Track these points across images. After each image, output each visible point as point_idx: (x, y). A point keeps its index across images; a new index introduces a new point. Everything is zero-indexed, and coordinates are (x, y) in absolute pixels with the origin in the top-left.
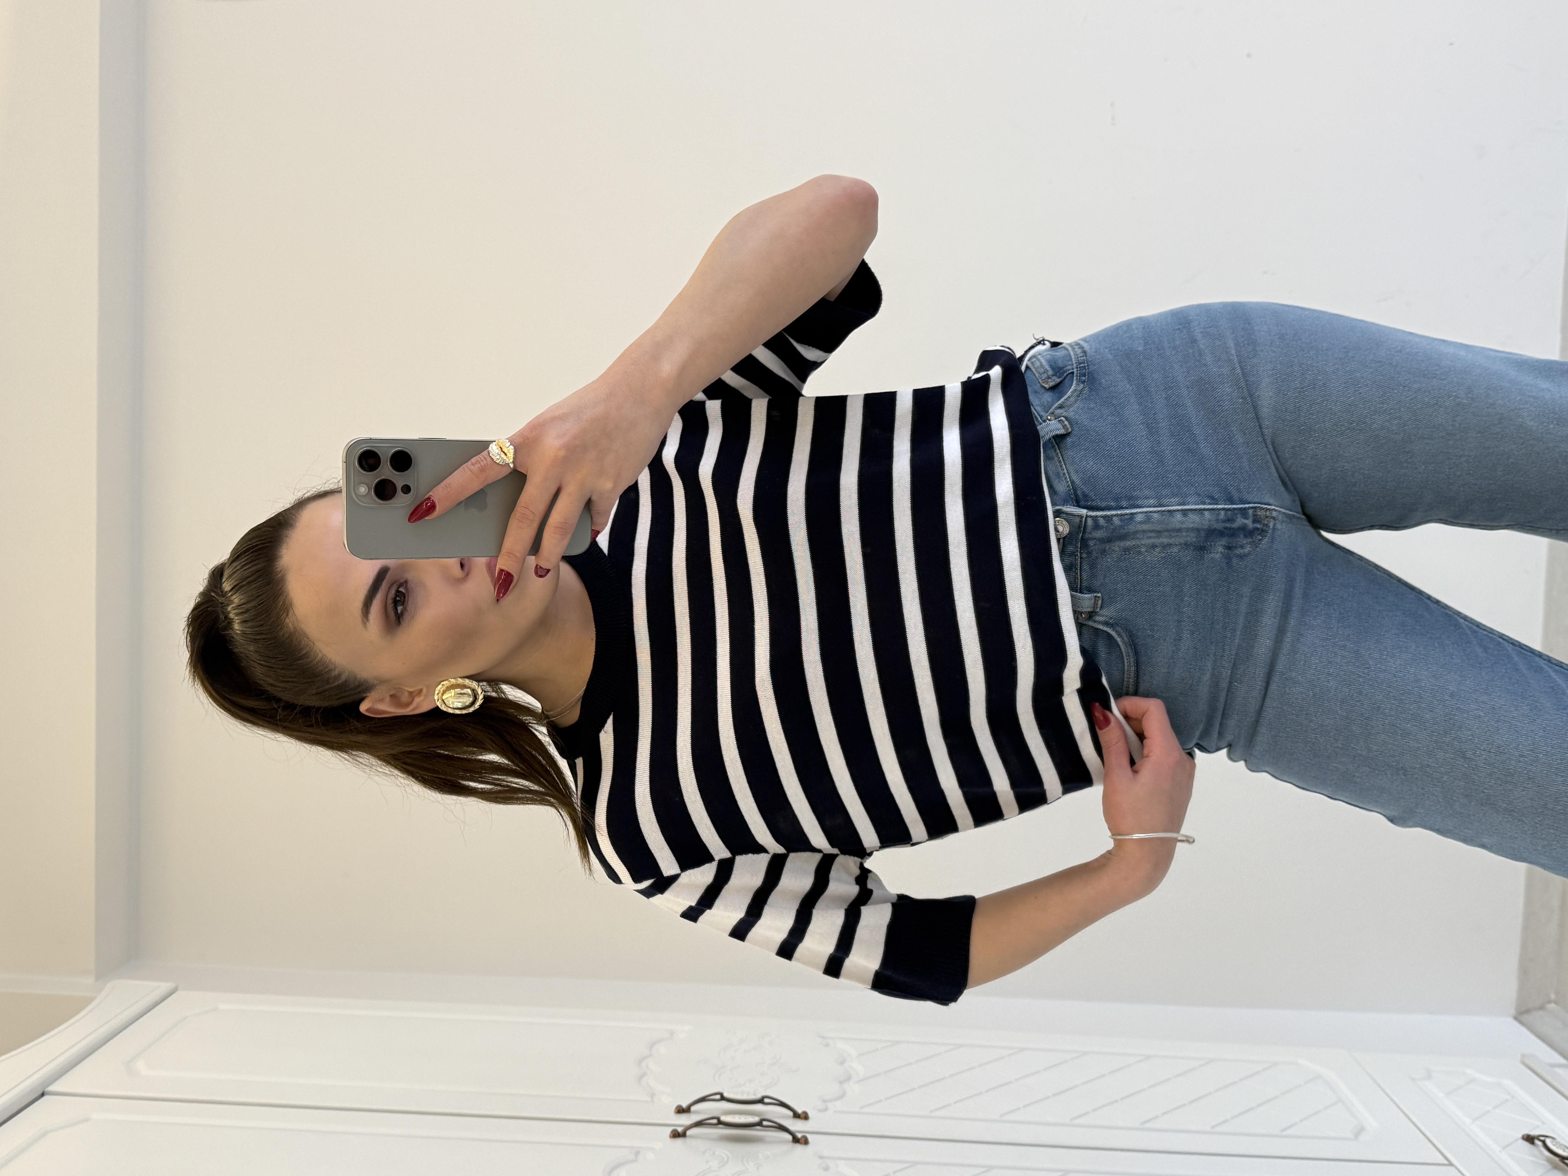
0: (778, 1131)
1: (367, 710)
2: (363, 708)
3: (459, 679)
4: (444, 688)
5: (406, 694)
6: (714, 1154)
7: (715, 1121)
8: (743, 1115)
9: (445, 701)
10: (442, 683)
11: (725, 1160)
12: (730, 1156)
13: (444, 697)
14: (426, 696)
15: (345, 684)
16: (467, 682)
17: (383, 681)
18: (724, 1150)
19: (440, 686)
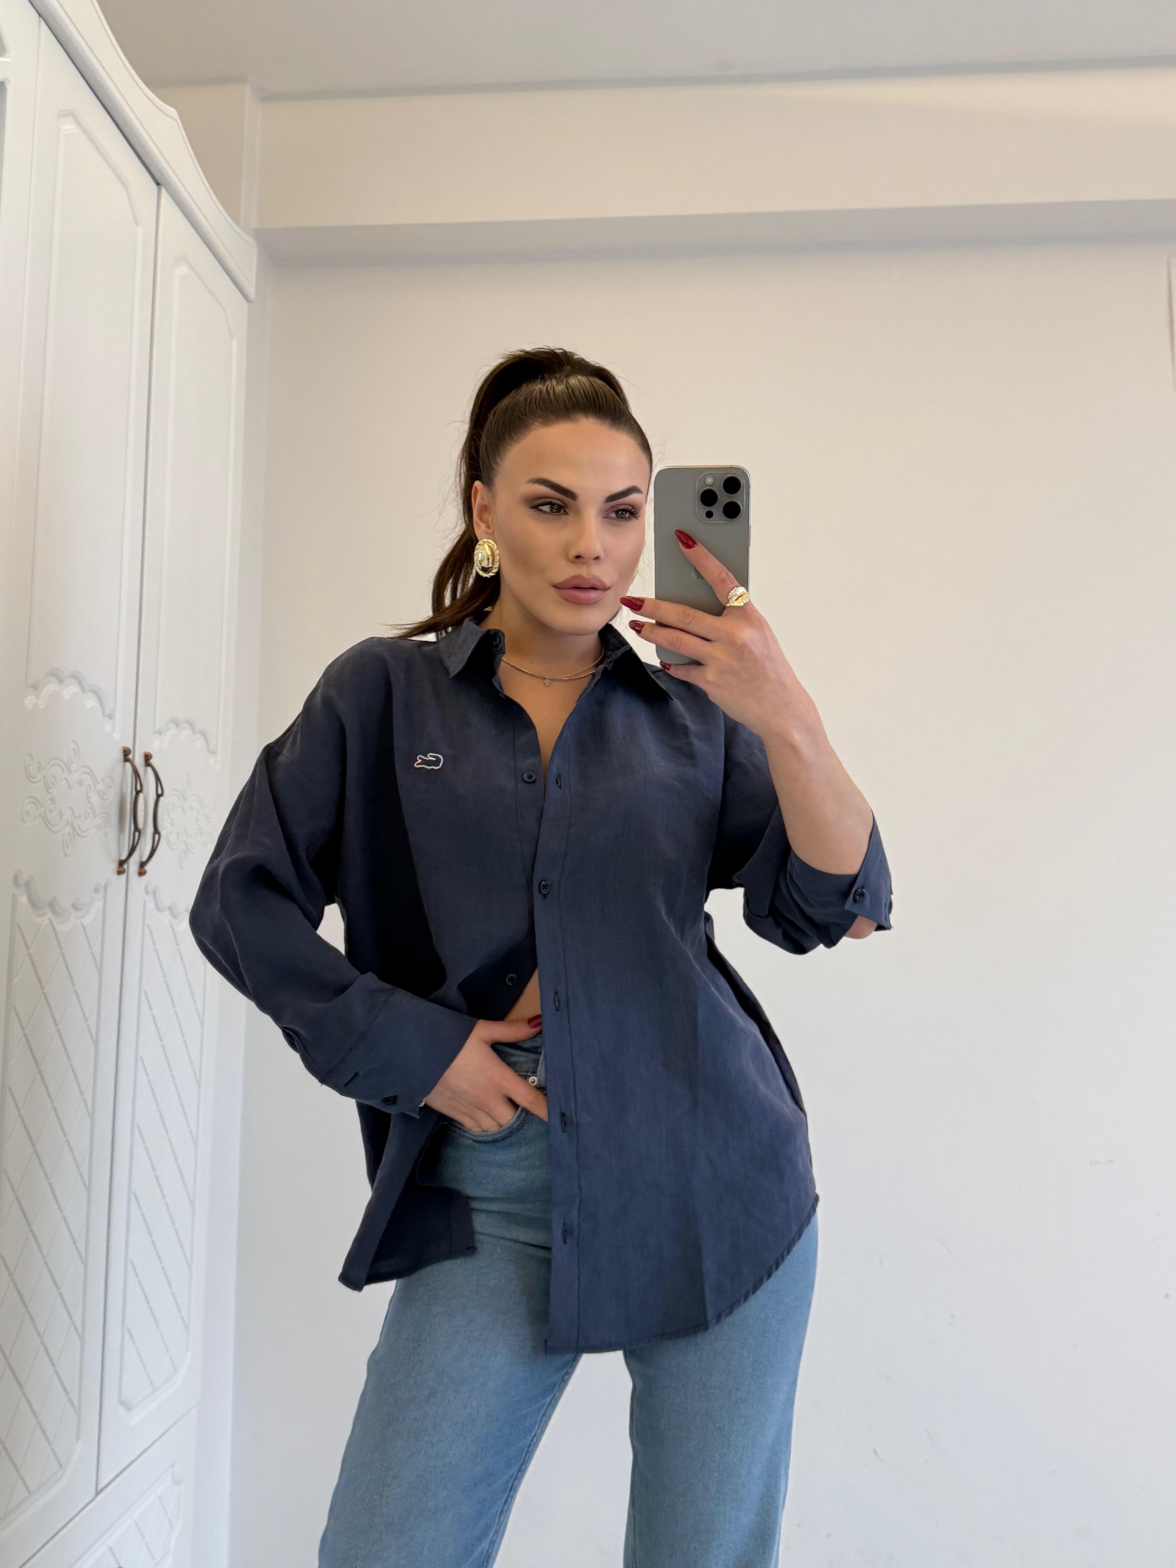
0: (129, 847)
1: (476, 487)
2: (478, 484)
3: (499, 558)
4: (492, 546)
6: (110, 787)
7: (138, 788)
8: (144, 814)
9: (483, 547)
10: (495, 544)
11: (104, 797)
12: (107, 802)
15: (491, 468)
17: (494, 498)
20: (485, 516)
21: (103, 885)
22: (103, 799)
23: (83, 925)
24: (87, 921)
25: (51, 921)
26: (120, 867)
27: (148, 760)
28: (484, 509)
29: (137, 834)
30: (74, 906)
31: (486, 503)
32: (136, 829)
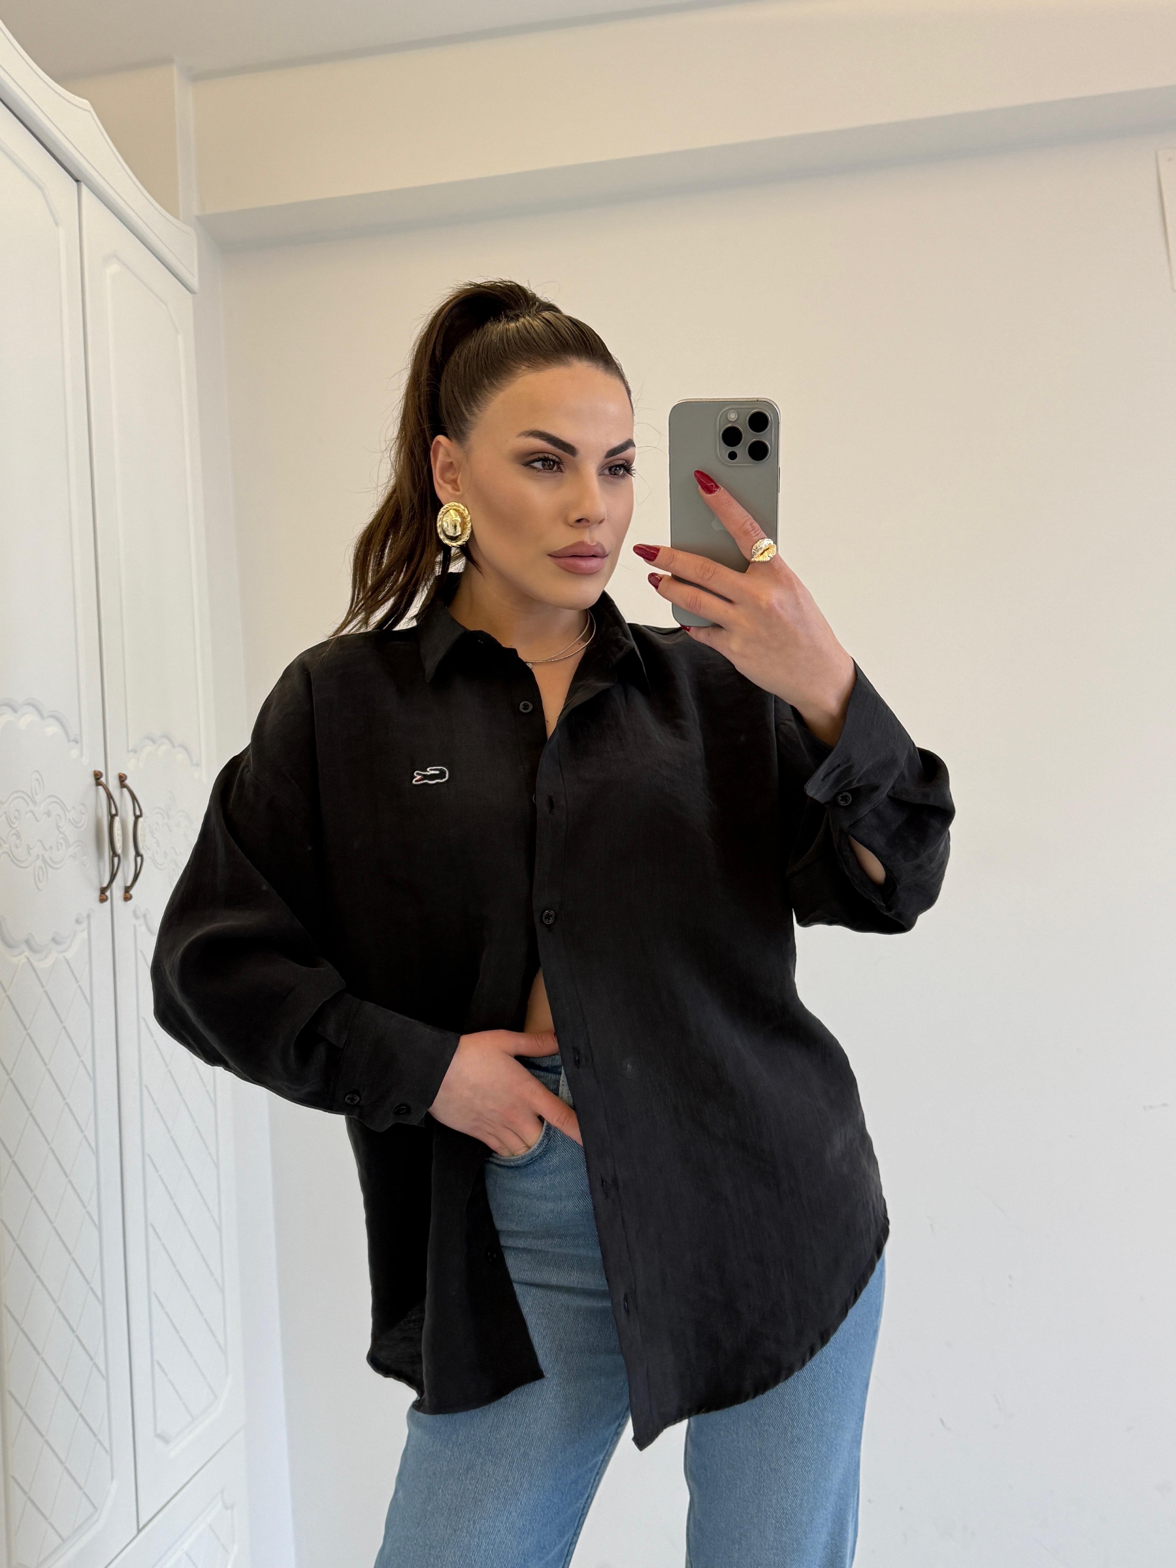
0: (110, 873)
1: (438, 442)
2: (441, 438)
3: (470, 524)
4: (461, 511)
5: (453, 477)
6: (82, 814)
7: (114, 811)
8: (122, 838)
9: (448, 513)
10: (466, 509)
11: (77, 825)
12: (83, 829)
13: (452, 511)
14: (452, 495)
15: (464, 419)
16: (468, 532)
17: (467, 454)
18: (87, 823)
19: (463, 507)
20: (449, 475)
21: (85, 915)
22: (76, 827)
23: (67, 960)
24: (69, 955)
25: (28, 959)
26: (103, 895)
27: (123, 781)
28: (449, 467)
29: (116, 859)
30: (54, 940)
31: (452, 460)
32: (114, 853)
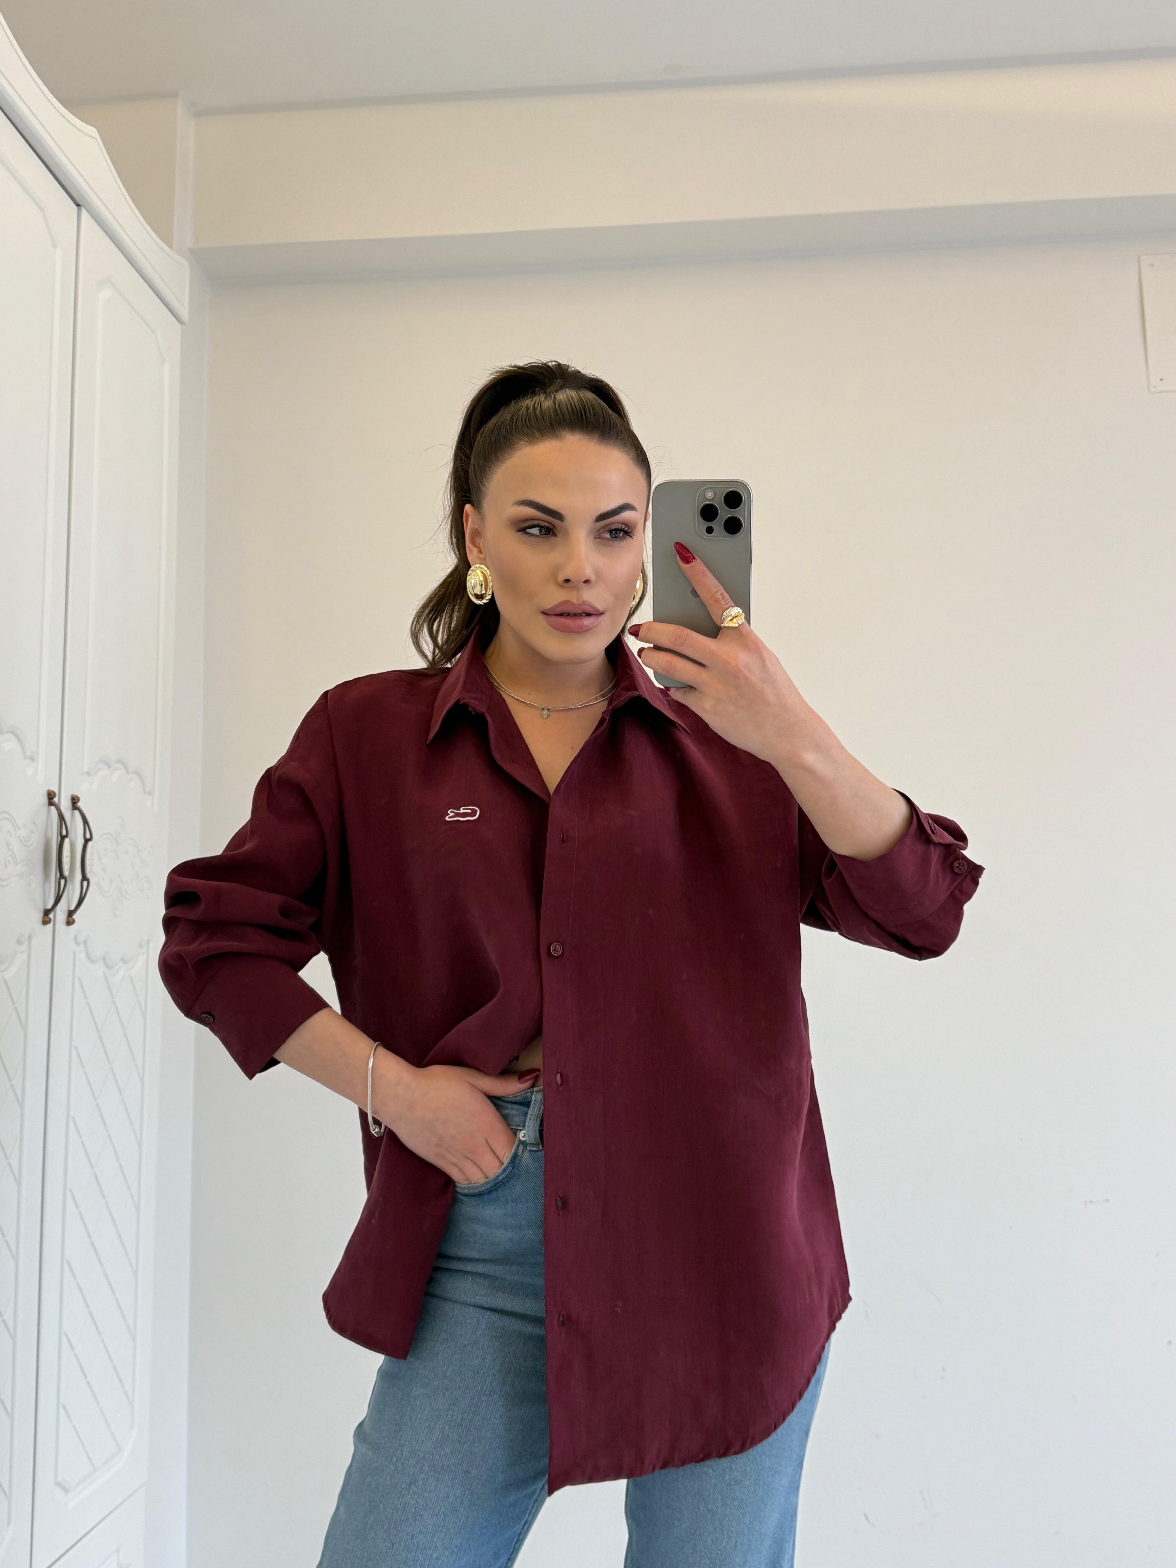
0: (55, 894)
1: (467, 511)
2: (468, 507)
3: (492, 584)
5: (479, 542)
6: (32, 832)
7: (64, 833)
8: (70, 859)
9: (475, 573)
10: (488, 570)
11: (26, 844)
12: (31, 848)
15: (479, 490)
17: (483, 521)
18: (36, 842)
20: (478, 540)
21: (26, 935)
23: (5, 979)
24: (8, 974)
26: (45, 917)
27: (76, 802)
28: (476, 533)
29: (63, 881)
31: (476, 526)
32: (62, 876)
